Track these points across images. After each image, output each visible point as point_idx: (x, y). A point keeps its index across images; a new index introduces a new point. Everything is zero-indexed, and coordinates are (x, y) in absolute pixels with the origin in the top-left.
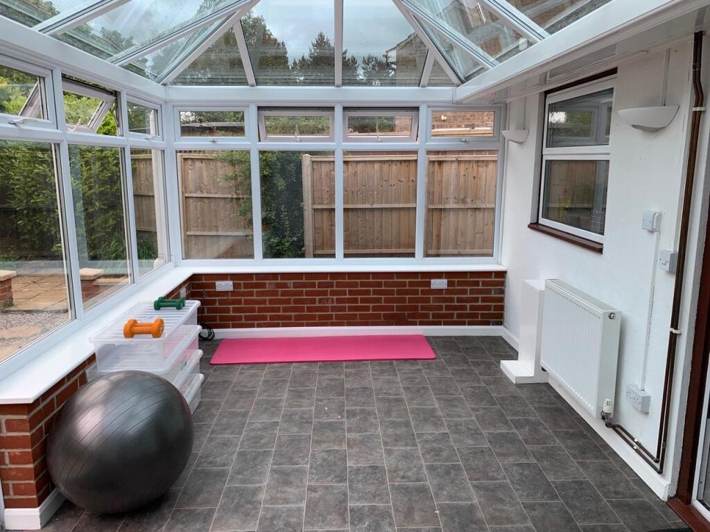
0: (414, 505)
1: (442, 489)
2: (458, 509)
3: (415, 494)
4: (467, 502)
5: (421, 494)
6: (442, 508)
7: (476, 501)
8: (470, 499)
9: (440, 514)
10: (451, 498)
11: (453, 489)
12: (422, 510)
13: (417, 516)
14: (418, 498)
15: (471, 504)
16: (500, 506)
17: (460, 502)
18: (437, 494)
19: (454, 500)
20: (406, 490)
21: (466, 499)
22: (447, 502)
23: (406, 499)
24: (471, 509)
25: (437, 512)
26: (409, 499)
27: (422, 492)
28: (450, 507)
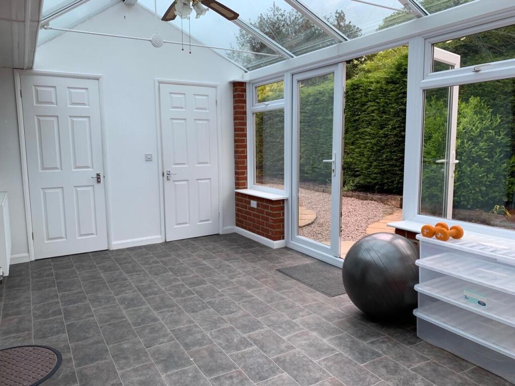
0: (211, 359)
1: (193, 377)
2: (177, 365)
3: (214, 367)
4: (171, 373)
5: (208, 368)
6: (189, 363)
7: (163, 376)
8: (168, 376)
9: (189, 359)
10: (184, 372)
11: (185, 379)
12: (203, 358)
13: (205, 353)
14: (210, 364)
15: (167, 372)
16: (142, 378)
17: (176, 371)
18: (197, 372)
19: (181, 371)
20: (222, 368)
21: (172, 375)
22: (186, 368)
23: (219, 361)
24: (166, 369)
25: (192, 359)
26: (216, 362)
27: (209, 370)
28: (183, 365)
